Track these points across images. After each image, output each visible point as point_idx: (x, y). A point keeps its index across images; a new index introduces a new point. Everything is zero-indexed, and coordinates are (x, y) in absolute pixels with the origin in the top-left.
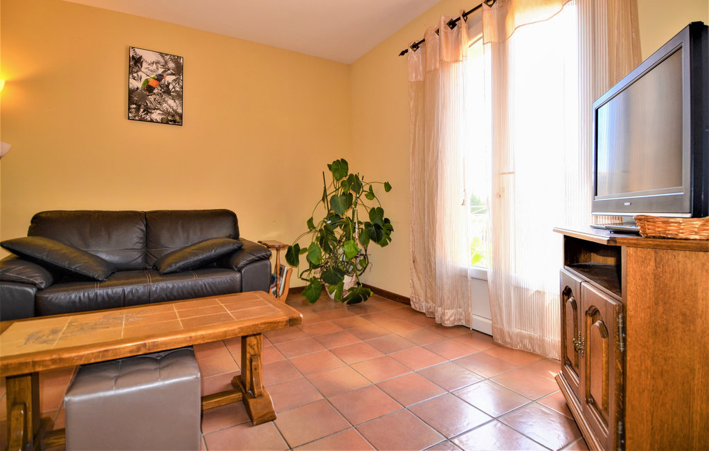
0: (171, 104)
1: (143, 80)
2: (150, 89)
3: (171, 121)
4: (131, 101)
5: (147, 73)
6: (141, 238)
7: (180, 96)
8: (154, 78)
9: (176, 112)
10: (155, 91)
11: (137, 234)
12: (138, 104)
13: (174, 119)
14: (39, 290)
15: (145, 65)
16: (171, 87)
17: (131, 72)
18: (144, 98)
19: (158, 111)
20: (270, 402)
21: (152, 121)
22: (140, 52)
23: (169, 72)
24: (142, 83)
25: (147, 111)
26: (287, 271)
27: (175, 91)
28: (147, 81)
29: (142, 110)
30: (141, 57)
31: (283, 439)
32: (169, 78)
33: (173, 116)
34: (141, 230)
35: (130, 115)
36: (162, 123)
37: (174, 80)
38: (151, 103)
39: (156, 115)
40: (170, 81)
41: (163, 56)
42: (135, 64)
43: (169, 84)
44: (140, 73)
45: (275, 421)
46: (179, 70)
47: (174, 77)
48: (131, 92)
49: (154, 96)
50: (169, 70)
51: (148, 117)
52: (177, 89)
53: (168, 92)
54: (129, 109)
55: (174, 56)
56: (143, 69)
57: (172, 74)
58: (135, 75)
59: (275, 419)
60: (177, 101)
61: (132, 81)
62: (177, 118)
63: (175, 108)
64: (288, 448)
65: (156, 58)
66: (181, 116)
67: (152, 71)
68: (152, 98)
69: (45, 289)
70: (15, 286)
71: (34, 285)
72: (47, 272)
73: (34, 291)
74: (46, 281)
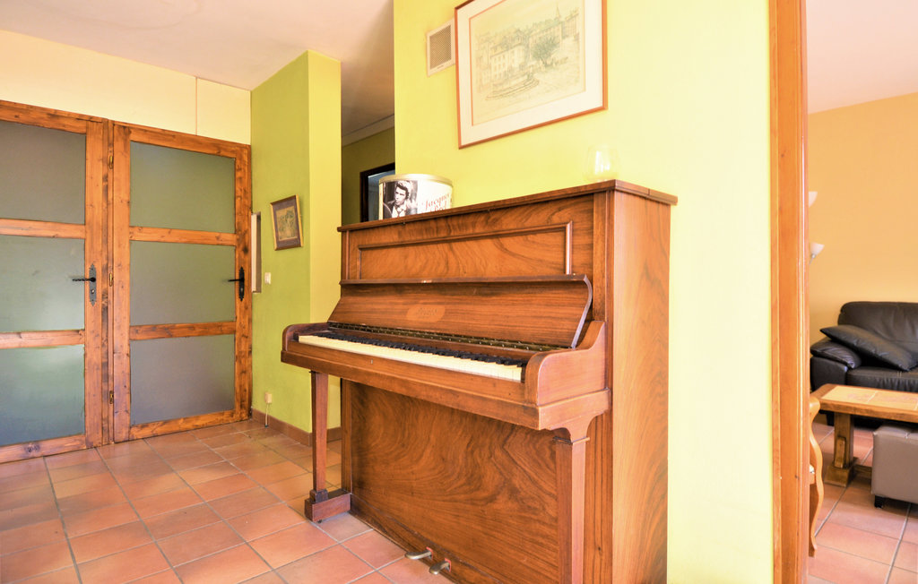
14: (850, 369)
69: (855, 368)
70: (833, 363)
71: (846, 364)
72: (854, 354)
73: (846, 368)
74: (855, 361)
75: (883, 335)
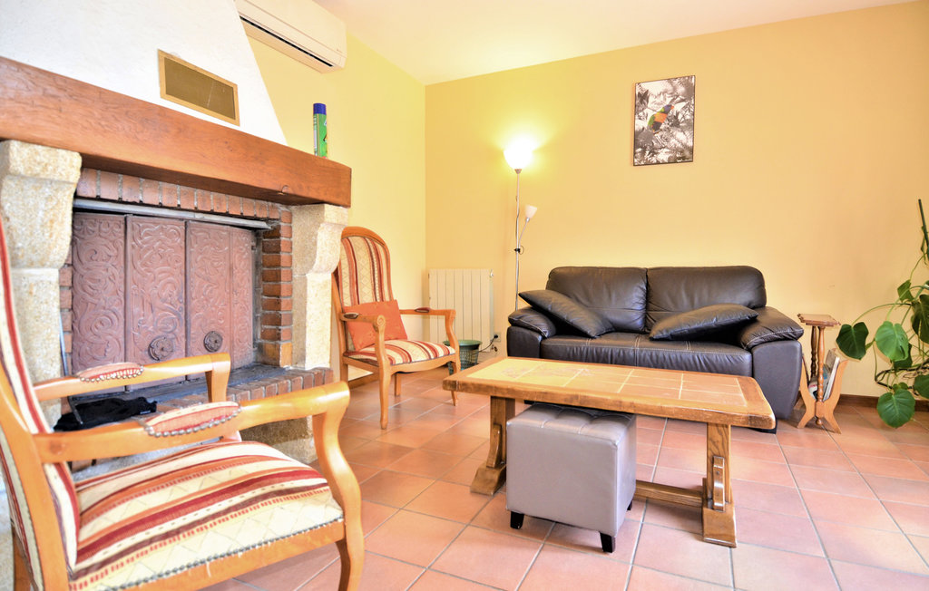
0: (681, 137)
1: (649, 117)
2: (656, 125)
3: (679, 158)
4: (636, 145)
5: (653, 109)
6: (642, 298)
7: (691, 125)
8: (661, 112)
9: (685, 146)
10: (662, 127)
11: (637, 294)
12: (643, 145)
13: (684, 156)
14: (544, 338)
15: (651, 99)
16: (680, 117)
17: (636, 112)
18: (650, 137)
19: (666, 150)
20: (732, 522)
21: (658, 163)
22: (646, 86)
23: (678, 99)
24: (648, 121)
25: (653, 152)
26: (839, 363)
27: (686, 121)
28: (653, 117)
29: (647, 152)
30: (647, 92)
31: (730, 572)
32: (678, 107)
33: (682, 152)
34: (642, 289)
35: (636, 161)
36: (669, 163)
37: (685, 107)
38: (657, 141)
39: (663, 155)
40: (679, 110)
41: (671, 83)
42: (641, 102)
43: (678, 114)
44: (645, 111)
45: (733, 549)
46: (691, 92)
47: (684, 104)
48: (636, 135)
49: (660, 133)
50: (678, 96)
51: (654, 160)
52: (688, 117)
53: (676, 124)
54: (635, 153)
55: (684, 77)
56: (649, 105)
57: (682, 101)
58: (641, 114)
59: (735, 547)
60: (687, 133)
61: (637, 121)
62: (687, 153)
63: (684, 141)
64: (732, 585)
65: (665, 88)
66: (691, 150)
67: (658, 104)
68: (658, 136)
69: (548, 337)
70: (527, 332)
71: (540, 333)
72: (550, 323)
73: (540, 338)
74: (550, 331)
75: (583, 301)
